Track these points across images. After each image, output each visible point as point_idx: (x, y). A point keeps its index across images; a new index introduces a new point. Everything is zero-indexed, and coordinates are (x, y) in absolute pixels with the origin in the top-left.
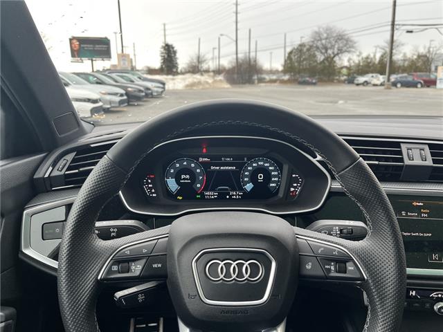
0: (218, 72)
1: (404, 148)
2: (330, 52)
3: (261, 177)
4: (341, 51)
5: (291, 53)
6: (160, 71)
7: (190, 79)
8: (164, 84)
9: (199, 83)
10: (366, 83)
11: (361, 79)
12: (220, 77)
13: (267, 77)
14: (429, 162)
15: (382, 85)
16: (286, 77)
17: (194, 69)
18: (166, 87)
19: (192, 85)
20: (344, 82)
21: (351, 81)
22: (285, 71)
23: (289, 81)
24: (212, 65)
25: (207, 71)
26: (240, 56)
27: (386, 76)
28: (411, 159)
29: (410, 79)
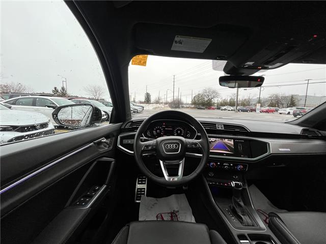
0: (166, 103)
1: (217, 125)
2: (210, 97)
3: (179, 132)
4: (214, 97)
5: (195, 97)
6: (144, 103)
7: (155, 105)
8: (143, 107)
9: (159, 107)
10: (225, 109)
11: (223, 108)
12: (167, 105)
13: (185, 106)
14: (223, 129)
15: (232, 110)
16: (193, 106)
17: (157, 102)
18: (145, 108)
19: (156, 108)
20: (216, 108)
21: (219, 108)
22: (192, 104)
23: (194, 108)
24: (164, 101)
25: (162, 103)
26: (175, 98)
27: (235, 107)
28: (218, 128)
29: (245, 108)
